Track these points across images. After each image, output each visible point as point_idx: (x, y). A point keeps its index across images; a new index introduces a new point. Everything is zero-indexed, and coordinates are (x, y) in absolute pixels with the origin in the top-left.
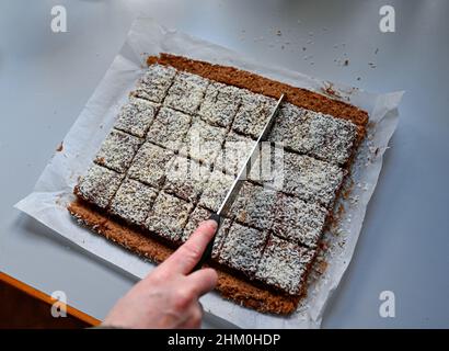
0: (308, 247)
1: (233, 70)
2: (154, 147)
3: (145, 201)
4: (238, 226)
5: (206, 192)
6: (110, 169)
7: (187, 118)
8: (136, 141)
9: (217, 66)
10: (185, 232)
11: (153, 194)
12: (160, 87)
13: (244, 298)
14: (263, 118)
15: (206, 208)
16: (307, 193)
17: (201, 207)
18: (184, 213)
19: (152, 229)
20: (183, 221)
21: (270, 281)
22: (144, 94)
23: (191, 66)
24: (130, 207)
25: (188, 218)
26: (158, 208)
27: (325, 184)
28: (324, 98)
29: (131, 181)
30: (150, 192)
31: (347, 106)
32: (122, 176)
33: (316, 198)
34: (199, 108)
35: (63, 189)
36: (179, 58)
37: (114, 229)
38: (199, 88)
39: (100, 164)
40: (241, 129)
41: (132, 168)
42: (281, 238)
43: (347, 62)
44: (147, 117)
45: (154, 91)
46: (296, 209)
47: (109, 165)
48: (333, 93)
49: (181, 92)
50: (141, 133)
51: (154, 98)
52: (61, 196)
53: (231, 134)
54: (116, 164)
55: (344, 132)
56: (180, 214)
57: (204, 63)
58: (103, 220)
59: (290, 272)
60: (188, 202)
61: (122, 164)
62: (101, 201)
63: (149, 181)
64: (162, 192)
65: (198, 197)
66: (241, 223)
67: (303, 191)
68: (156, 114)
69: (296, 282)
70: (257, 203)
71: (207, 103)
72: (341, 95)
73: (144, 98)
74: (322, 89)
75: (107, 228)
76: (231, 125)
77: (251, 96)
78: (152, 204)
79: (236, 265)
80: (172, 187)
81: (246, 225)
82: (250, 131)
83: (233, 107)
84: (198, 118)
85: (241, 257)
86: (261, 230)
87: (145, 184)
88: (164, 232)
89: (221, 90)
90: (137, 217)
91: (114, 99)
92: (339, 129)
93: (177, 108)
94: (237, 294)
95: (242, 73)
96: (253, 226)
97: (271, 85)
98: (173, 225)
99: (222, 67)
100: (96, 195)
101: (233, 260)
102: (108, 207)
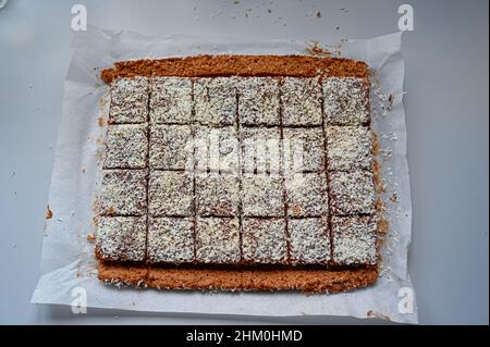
0: (369, 215)
1: (209, 58)
2: (166, 174)
3: (186, 235)
4: (295, 221)
5: (246, 199)
6: (127, 216)
7: (186, 130)
8: (140, 174)
9: (189, 59)
10: (245, 250)
11: (191, 224)
12: (138, 104)
13: (328, 286)
14: (267, 101)
15: (254, 217)
16: (347, 163)
17: (247, 218)
18: (234, 231)
19: (207, 261)
20: (237, 239)
21: (349, 262)
22: (124, 118)
23: (158, 67)
24: (172, 248)
25: (241, 234)
26: (203, 236)
27: (360, 149)
28: (317, 59)
29: (159, 220)
30: (186, 224)
31: (342, 60)
32: (145, 217)
33: (357, 165)
34: (193, 113)
35: (77, 257)
36: (140, 62)
37: (161, 276)
38: (184, 91)
39: (111, 215)
40: (251, 122)
41: (152, 206)
42: (341, 216)
43: (319, 14)
44: (140, 144)
45: (134, 111)
46: (343, 183)
47: (123, 212)
48: (321, 51)
49: (165, 103)
50: (142, 163)
51: (137, 119)
52: (78, 266)
53: (242, 130)
54: (132, 208)
55: (356, 90)
56: (231, 234)
57: (172, 60)
58: (144, 272)
59: (363, 245)
60: (232, 217)
61: (139, 206)
62: (135, 254)
63: (179, 213)
64: (199, 218)
65: (240, 208)
66: (296, 218)
67: (341, 162)
68: (148, 136)
69: (373, 252)
70: (304, 192)
71: (201, 105)
72: (330, 50)
73: (126, 123)
74: (308, 50)
75: (153, 279)
76: (238, 121)
77: (245, 82)
78: (194, 235)
79: (311, 261)
80: (208, 209)
81: (302, 217)
82: (261, 120)
83: (231, 100)
84: (198, 125)
85: (312, 251)
86: (319, 217)
87: (175, 217)
88: (222, 259)
89: (210, 86)
90: (186, 255)
91: (83, 134)
92: (349, 88)
93: (170, 121)
94: (321, 286)
95: (219, 58)
96: (310, 216)
97: (256, 61)
98: (229, 248)
99: (195, 59)
100: (125, 251)
101: (306, 256)
102: (146, 257)
